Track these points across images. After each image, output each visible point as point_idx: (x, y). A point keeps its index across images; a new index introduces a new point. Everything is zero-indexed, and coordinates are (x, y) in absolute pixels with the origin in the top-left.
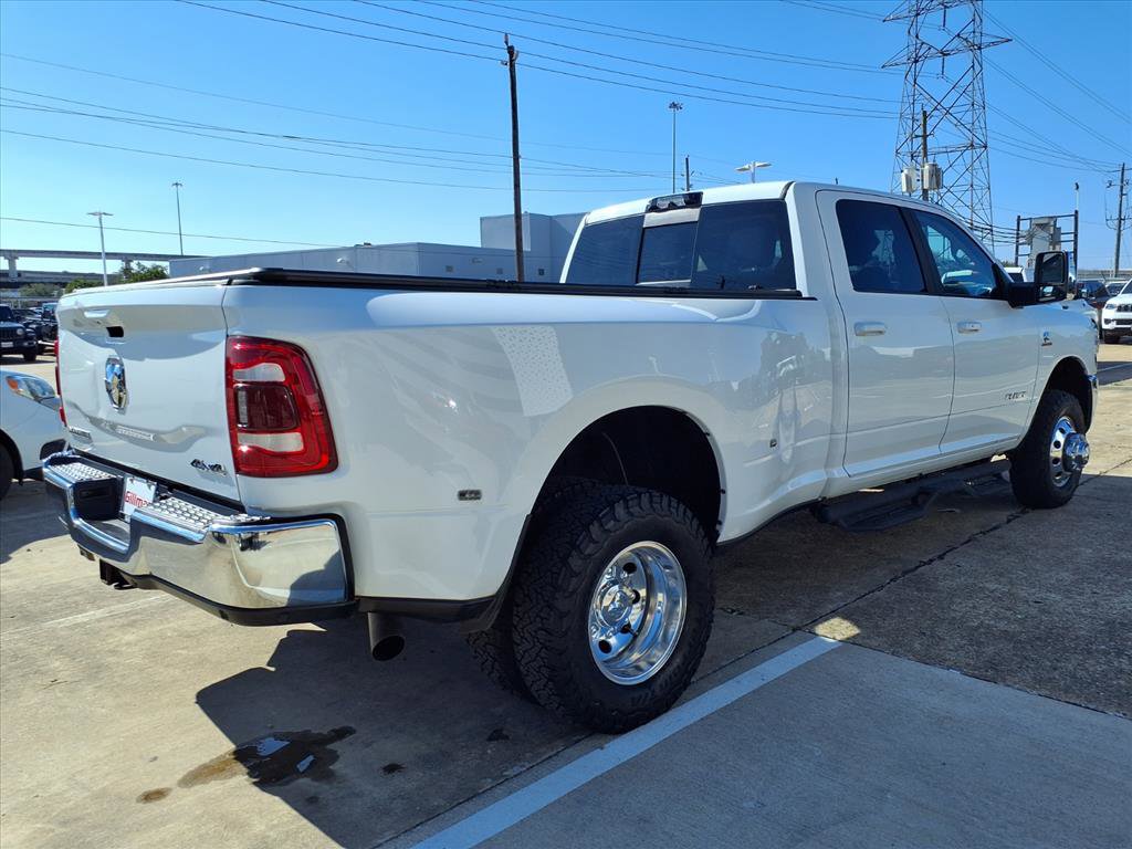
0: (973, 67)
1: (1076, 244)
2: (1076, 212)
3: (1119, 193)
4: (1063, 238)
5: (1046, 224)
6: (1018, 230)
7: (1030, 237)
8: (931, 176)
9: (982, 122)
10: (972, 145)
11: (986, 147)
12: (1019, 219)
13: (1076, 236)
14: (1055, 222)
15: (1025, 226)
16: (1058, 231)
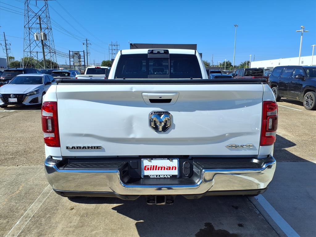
0: (45, 5)
1: (84, 59)
2: (84, 51)
3: (86, 46)
4: (81, 57)
5: (77, 53)
6: (70, 54)
7: (73, 57)
8: (44, 36)
9: (50, 22)
10: (48, 28)
11: (51, 29)
12: (70, 51)
13: (84, 57)
14: (79, 53)
15: (71, 53)
16: (80, 55)
